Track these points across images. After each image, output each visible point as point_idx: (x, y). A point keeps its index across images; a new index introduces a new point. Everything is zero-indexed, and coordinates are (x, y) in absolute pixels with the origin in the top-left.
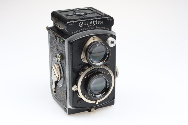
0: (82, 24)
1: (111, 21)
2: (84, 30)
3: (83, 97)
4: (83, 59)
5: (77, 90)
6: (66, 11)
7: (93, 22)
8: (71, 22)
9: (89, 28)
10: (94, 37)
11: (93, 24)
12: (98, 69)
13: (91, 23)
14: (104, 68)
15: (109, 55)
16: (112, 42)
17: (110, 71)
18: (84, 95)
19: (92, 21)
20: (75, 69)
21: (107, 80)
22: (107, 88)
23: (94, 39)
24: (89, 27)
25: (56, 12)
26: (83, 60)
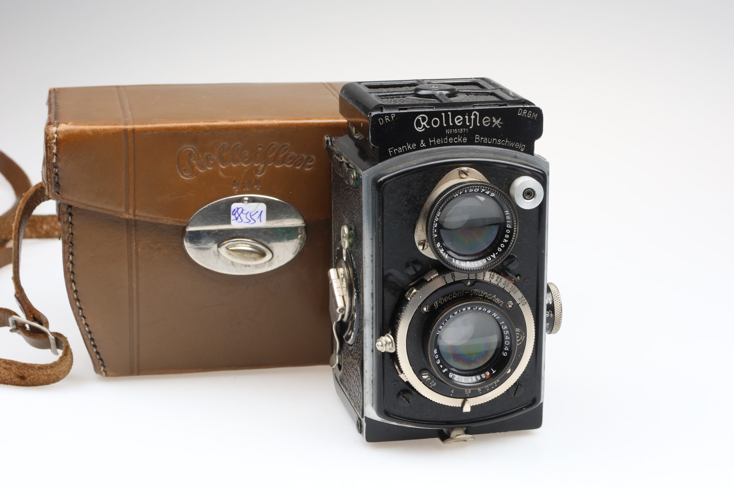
0: (425, 123)
1: (532, 120)
2: (433, 143)
3: (417, 378)
4: (420, 244)
5: (393, 351)
6: (392, 83)
7: (464, 119)
8: (385, 111)
9: (451, 139)
10: (465, 169)
11: (464, 125)
12: (472, 285)
13: (456, 122)
14: (496, 283)
15: (511, 235)
16: (529, 194)
17: (518, 296)
18: (418, 373)
19: (463, 113)
20: (390, 278)
21: (504, 325)
22: (505, 354)
23: (464, 176)
24: (449, 136)
25: (357, 84)
26: (420, 248)
